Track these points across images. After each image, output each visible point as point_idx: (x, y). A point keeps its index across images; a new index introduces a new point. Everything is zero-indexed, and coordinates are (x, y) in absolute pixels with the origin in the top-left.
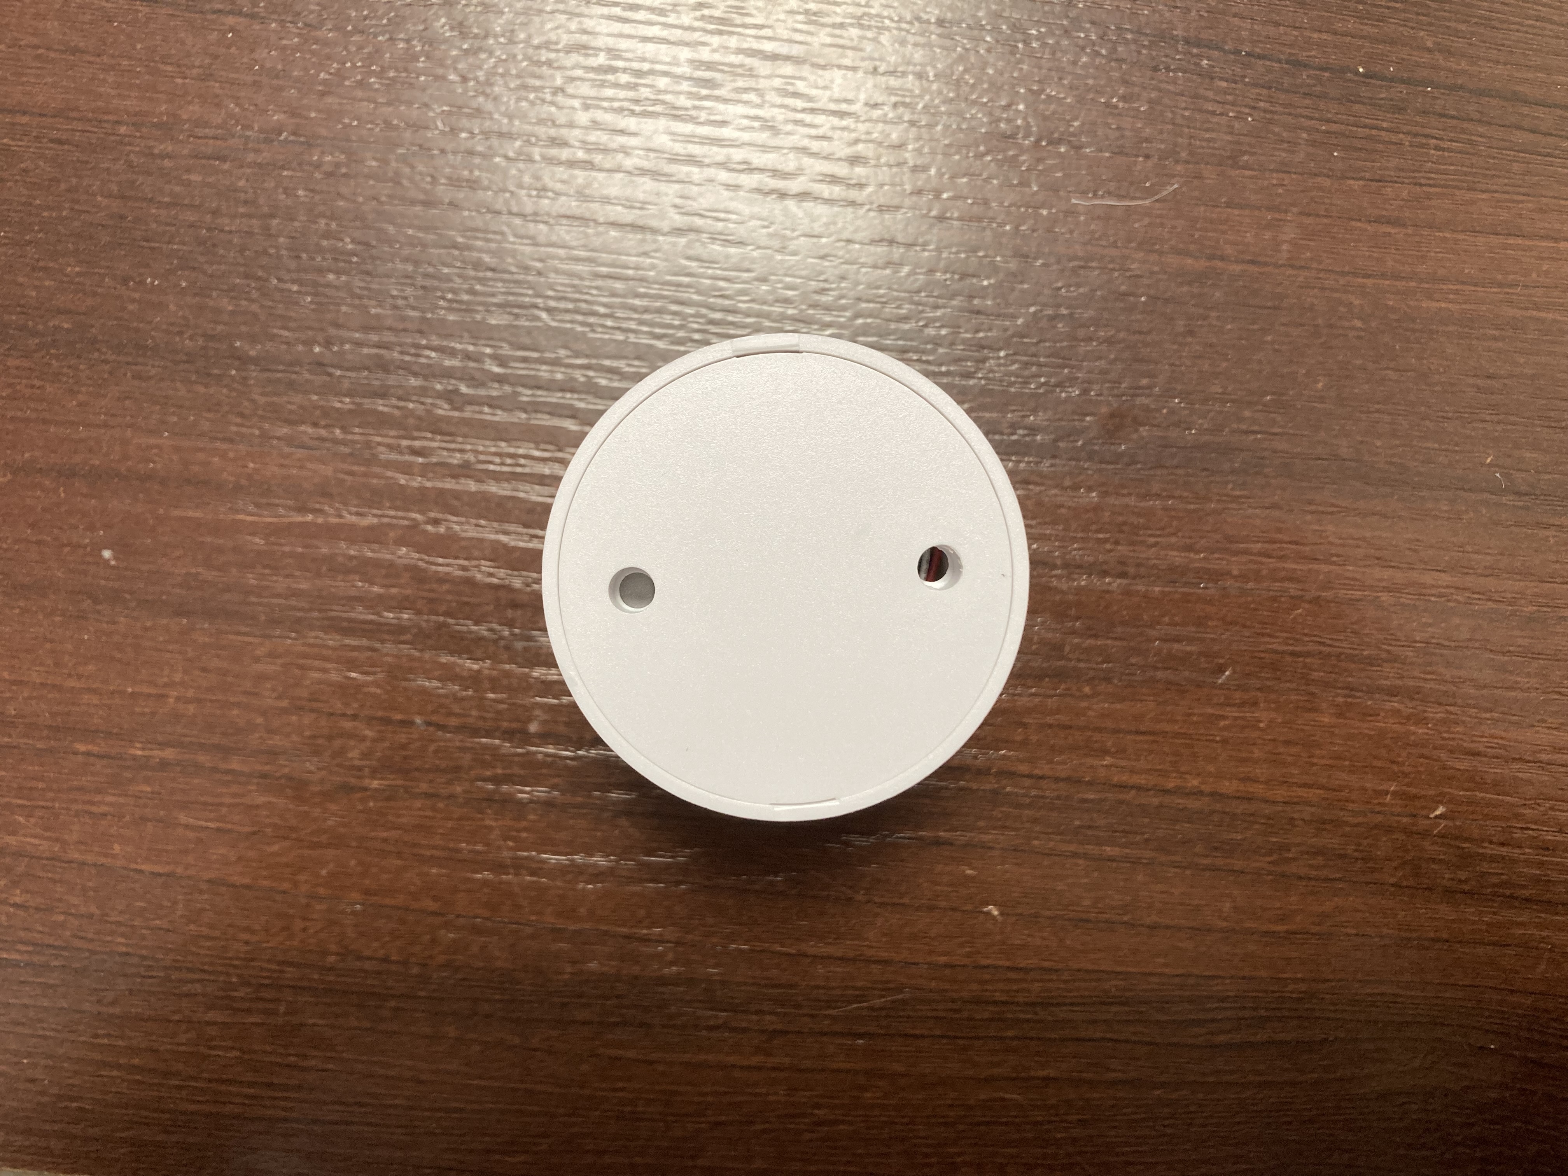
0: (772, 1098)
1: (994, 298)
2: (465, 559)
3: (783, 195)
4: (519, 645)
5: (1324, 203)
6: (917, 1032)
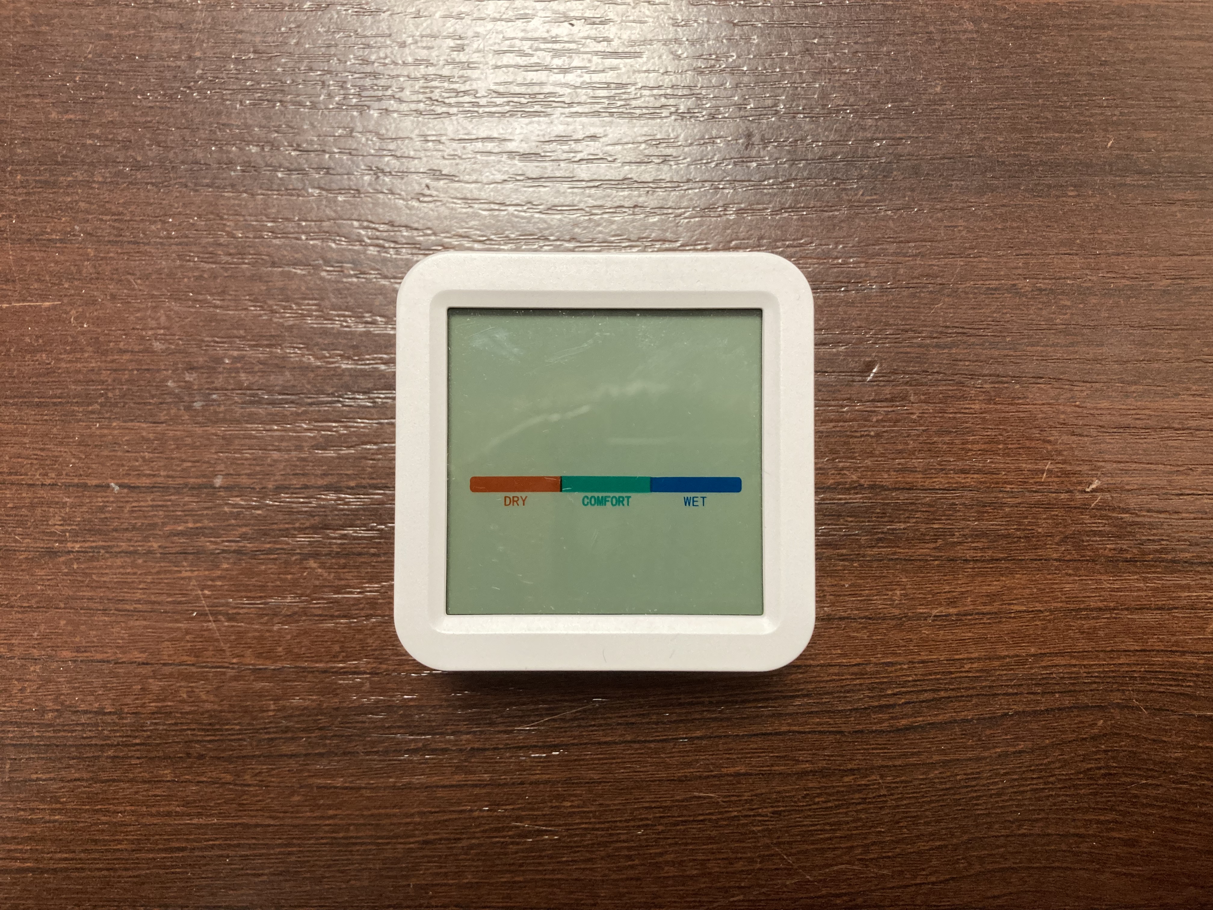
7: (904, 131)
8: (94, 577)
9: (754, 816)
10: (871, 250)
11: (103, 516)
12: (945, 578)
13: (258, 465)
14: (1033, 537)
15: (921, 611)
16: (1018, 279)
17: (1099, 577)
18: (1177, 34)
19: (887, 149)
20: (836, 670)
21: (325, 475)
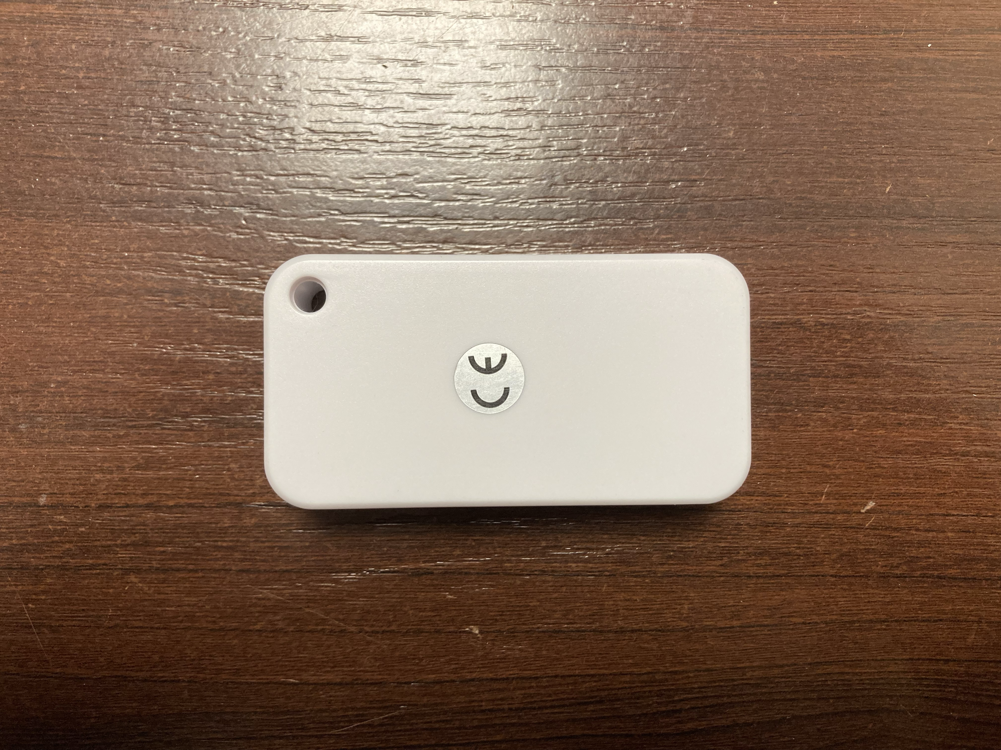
6: (415, 743)
7: (698, 174)
12: (730, 593)
13: (81, 485)
14: (812, 554)
15: (708, 623)
16: (802, 314)
17: (872, 591)
18: (952, 85)
19: (682, 190)
20: (627, 678)
21: (144, 495)
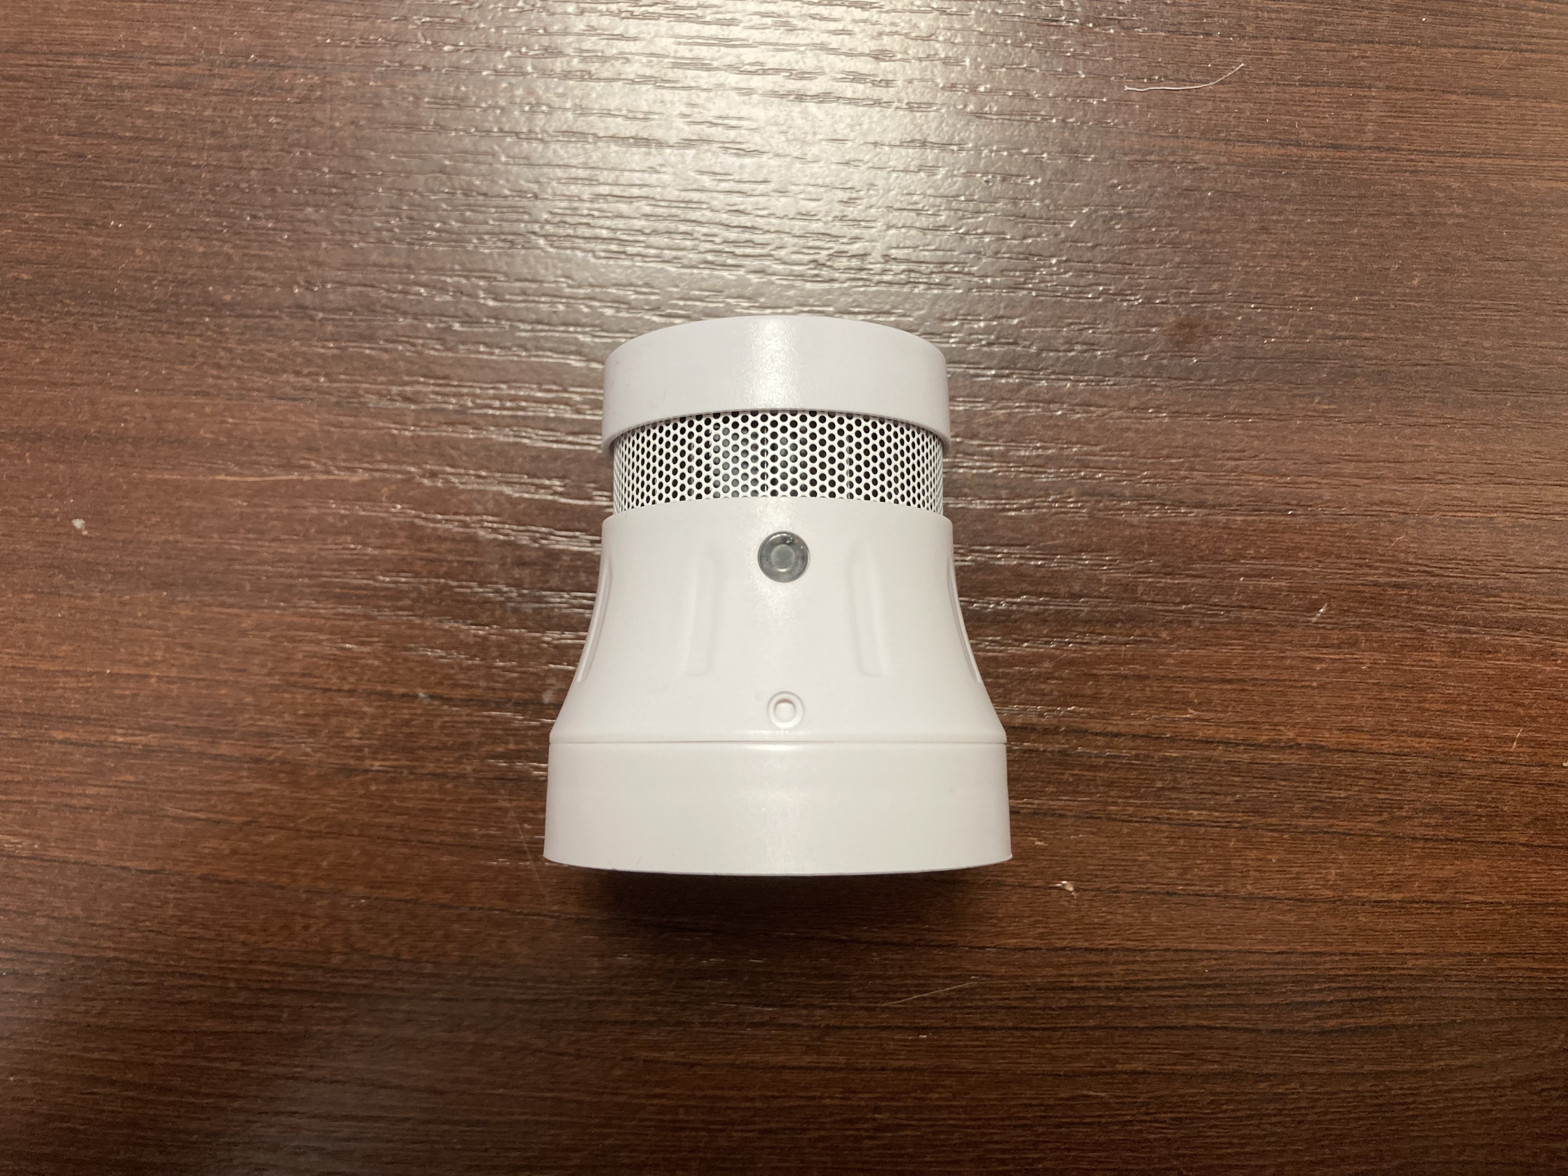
0: (827, 1101)
1: (1042, 200)
2: (466, 514)
3: (800, 97)
4: (528, 607)
5: (1413, 75)
6: (986, 1024)
8: (395, 802)
9: (1151, 1121)
10: (1324, 469)
11: (408, 730)
12: (1389, 858)
14: (1497, 815)
15: (1359, 894)
16: (1496, 511)
19: (1351, 350)
20: (1255, 958)
